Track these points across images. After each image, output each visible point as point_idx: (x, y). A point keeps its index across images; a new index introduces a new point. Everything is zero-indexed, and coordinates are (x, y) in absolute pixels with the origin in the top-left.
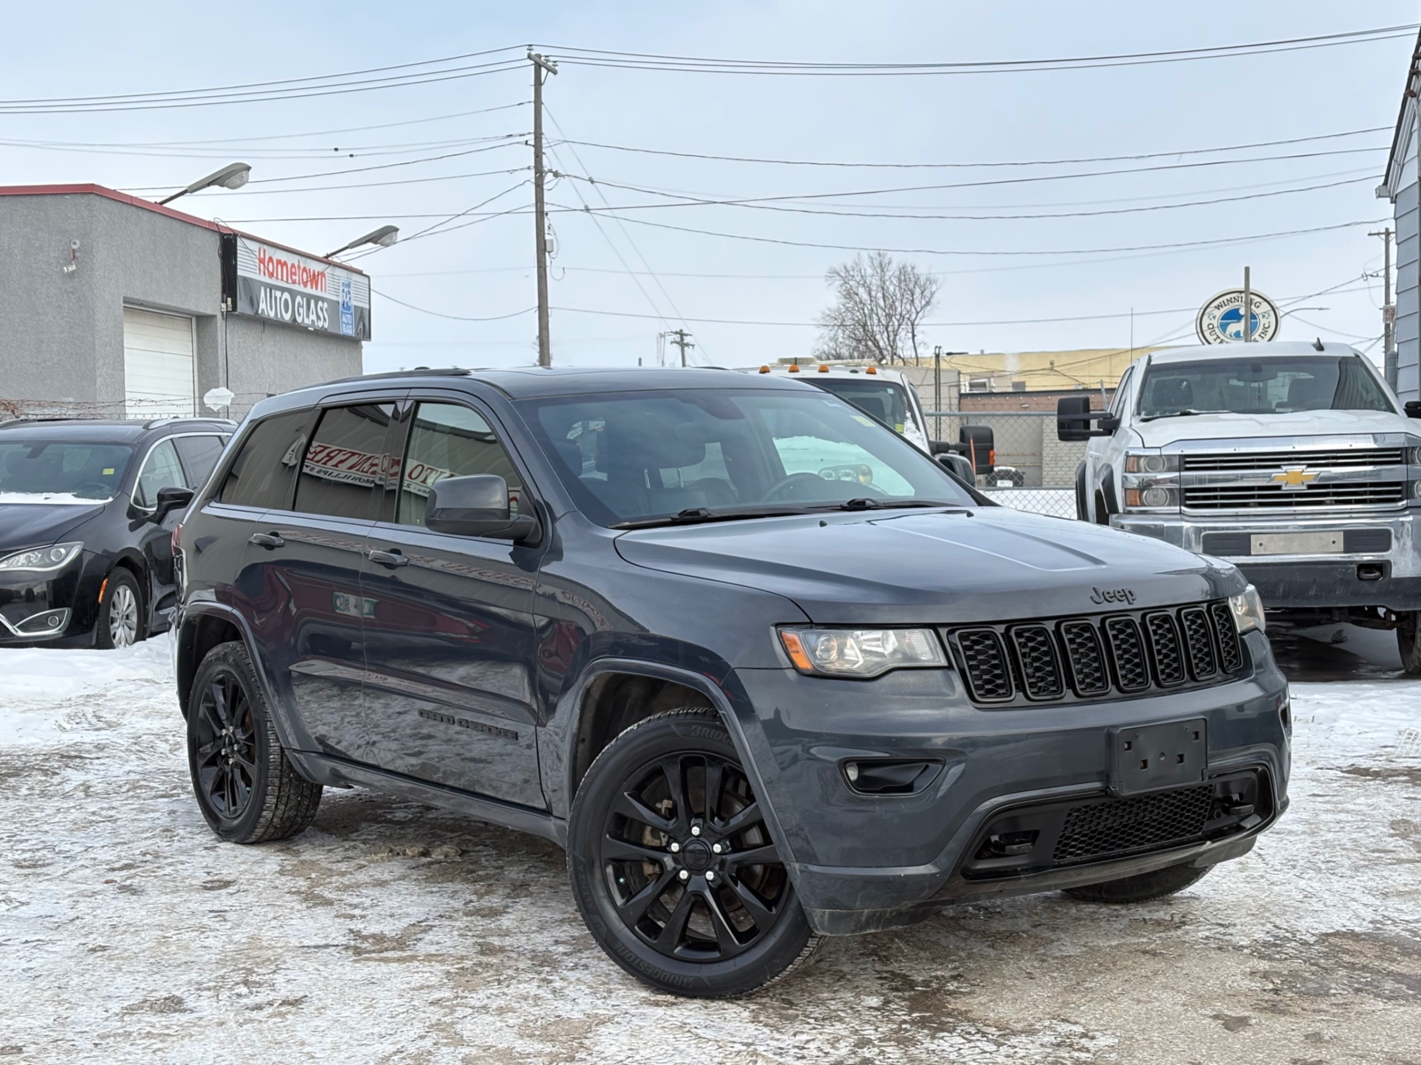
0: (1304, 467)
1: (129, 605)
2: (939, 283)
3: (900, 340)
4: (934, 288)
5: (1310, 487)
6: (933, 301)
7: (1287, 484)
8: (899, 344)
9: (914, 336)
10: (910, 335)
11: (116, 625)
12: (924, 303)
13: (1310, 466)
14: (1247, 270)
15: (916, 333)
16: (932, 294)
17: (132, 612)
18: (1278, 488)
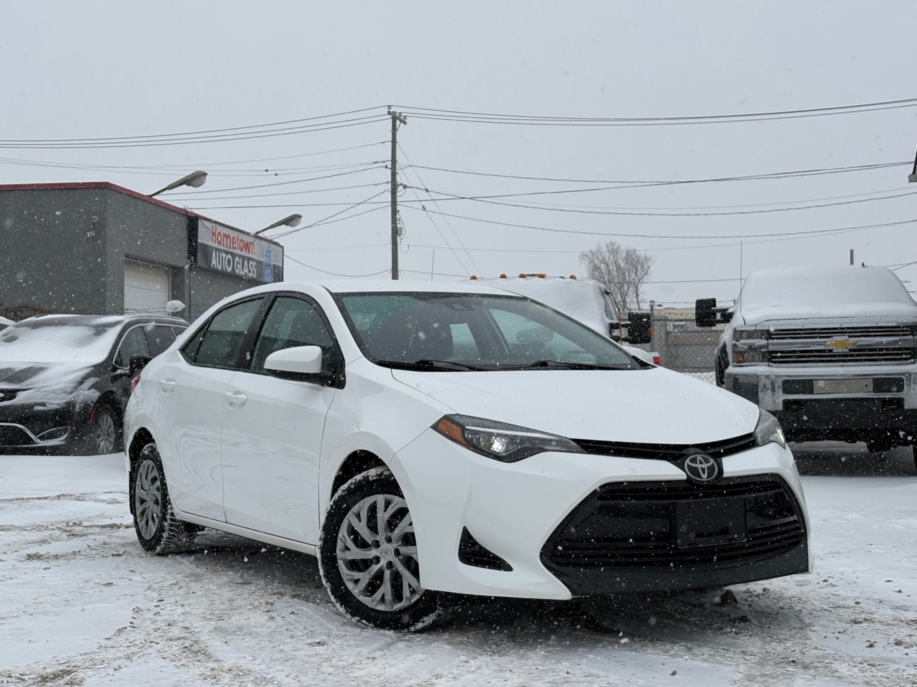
0: (847, 337)
1: (110, 427)
3: (628, 298)
4: (649, 264)
5: (850, 350)
6: (649, 272)
7: (837, 348)
8: (628, 300)
9: (637, 295)
10: (635, 295)
11: (101, 439)
12: (643, 273)
13: (850, 336)
14: (852, 252)
15: (638, 293)
16: (649, 267)
17: (112, 431)
18: (831, 351)
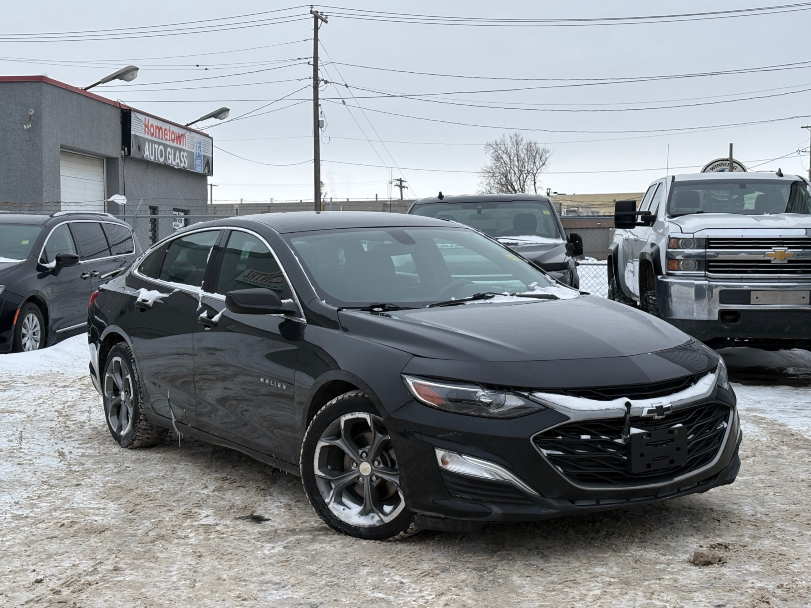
0: (786, 248)
1: (35, 326)
2: (550, 152)
3: (527, 185)
4: (547, 155)
5: (789, 261)
6: (547, 163)
7: (775, 259)
8: (527, 187)
9: (535, 183)
10: (533, 182)
11: (26, 339)
12: (541, 164)
13: (790, 248)
14: (731, 145)
15: (536, 181)
16: (546, 159)
17: (38, 331)
18: (769, 261)
